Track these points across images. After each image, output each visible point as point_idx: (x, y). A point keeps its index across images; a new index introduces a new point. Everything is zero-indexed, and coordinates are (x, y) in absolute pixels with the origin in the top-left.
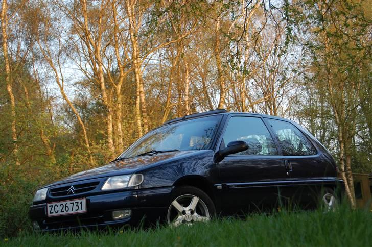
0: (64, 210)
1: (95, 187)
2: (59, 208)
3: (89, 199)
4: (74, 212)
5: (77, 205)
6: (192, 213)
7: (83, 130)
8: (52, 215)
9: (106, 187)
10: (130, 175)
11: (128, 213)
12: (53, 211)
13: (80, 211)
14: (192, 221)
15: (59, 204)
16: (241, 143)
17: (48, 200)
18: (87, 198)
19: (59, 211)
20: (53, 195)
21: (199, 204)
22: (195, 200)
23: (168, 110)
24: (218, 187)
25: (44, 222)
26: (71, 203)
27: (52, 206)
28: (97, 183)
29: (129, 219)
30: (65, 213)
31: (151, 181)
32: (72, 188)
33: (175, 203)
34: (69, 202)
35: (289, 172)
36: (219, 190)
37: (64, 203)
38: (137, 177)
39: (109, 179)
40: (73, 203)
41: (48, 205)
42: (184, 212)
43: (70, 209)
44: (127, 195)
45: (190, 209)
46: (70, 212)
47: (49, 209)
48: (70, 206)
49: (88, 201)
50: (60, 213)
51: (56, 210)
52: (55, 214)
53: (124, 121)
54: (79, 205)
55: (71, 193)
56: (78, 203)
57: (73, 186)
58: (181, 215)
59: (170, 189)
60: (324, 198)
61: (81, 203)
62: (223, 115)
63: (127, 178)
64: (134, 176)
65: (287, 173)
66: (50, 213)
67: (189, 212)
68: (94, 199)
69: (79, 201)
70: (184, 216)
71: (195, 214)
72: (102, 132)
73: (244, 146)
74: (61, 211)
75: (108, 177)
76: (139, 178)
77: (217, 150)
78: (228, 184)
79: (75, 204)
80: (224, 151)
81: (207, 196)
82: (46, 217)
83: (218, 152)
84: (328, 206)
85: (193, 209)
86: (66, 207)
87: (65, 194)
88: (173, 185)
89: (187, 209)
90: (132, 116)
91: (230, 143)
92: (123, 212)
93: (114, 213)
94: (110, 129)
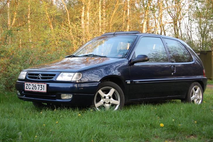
0: (34, 88)
1: (53, 78)
2: (31, 87)
3: (49, 85)
4: (39, 90)
5: (41, 87)
6: (110, 98)
7: (67, 14)
8: (27, 89)
9: (59, 78)
10: (74, 73)
11: (70, 96)
12: (28, 87)
13: (42, 91)
14: (109, 103)
15: (31, 84)
16: (145, 56)
17: (26, 80)
18: (47, 83)
19: (31, 89)
20: (29, 77)
21: (114, 93)
22: (112, 91)
23: (117, 7)
24: (128, 82)
25: (23, 92)
26: (38, 85)
27: (27, 84)
28: (54, 75)
29: (70, 100)
30: (34, 90)
31: (87, 76)
32: (40, 75)
33: (100, 92)
34: (37, 84)
35: (173, 73)
36: (129, 84)
37: (34, 84)
38: (78, 75)
39: (62, 73)
40: (39, 85)
41: (25, 83)
42: (105, 97)
43: (37, 88)
44: (70, 85)
45: (109, 96)
46: (37, 90)
47: (26, 86)
48: (38, 87)
49: (48, 86)
50: (31, 90)
51: (29, 87)
52: (28, 90)
53: (91, 12)
54: (43, 87)
55: (39, 78)
56: (42, 85)
57: (41, 74)
58: (103, 99)
59: (98, 83)
60: (193, 89)
61: (44, 86)
62: (137, 36)
63: (72, 74)
64: (76, 74)
65: (172, 74)
66: (26, 88)
67: (108, 98)
68: (51, 85)
69: (43, 85)
70: (105, 99)
71: (112, 99)
72: (78, 17)
73: (146, 59)
74: (32, 89)
75: (61, 72)
76: (79, 75)
77: (130, 58)
78: (134, 81)
79: (40, 86)
80: (134, 60)
81: (120, 88)
82: (24, 90)
83: (131, 60)
84: (195, 93)
85: (111, 96)
86: (35, 87)
87: (36, 78)
88: (100, 81)
89: (107, 95)
90: (95, 9)
91: (138, 56)
92: (68, 95)
93: (62, 95)
94: (83, 16)
